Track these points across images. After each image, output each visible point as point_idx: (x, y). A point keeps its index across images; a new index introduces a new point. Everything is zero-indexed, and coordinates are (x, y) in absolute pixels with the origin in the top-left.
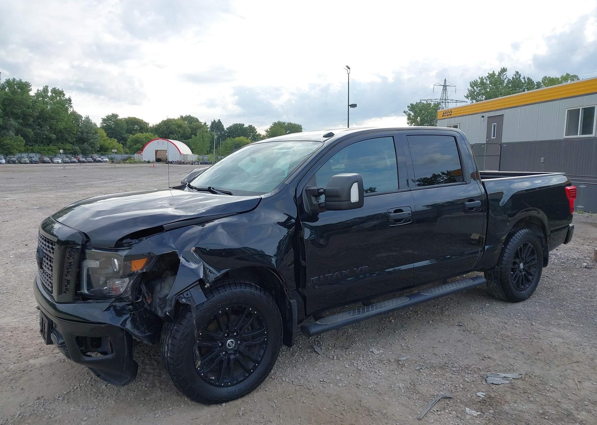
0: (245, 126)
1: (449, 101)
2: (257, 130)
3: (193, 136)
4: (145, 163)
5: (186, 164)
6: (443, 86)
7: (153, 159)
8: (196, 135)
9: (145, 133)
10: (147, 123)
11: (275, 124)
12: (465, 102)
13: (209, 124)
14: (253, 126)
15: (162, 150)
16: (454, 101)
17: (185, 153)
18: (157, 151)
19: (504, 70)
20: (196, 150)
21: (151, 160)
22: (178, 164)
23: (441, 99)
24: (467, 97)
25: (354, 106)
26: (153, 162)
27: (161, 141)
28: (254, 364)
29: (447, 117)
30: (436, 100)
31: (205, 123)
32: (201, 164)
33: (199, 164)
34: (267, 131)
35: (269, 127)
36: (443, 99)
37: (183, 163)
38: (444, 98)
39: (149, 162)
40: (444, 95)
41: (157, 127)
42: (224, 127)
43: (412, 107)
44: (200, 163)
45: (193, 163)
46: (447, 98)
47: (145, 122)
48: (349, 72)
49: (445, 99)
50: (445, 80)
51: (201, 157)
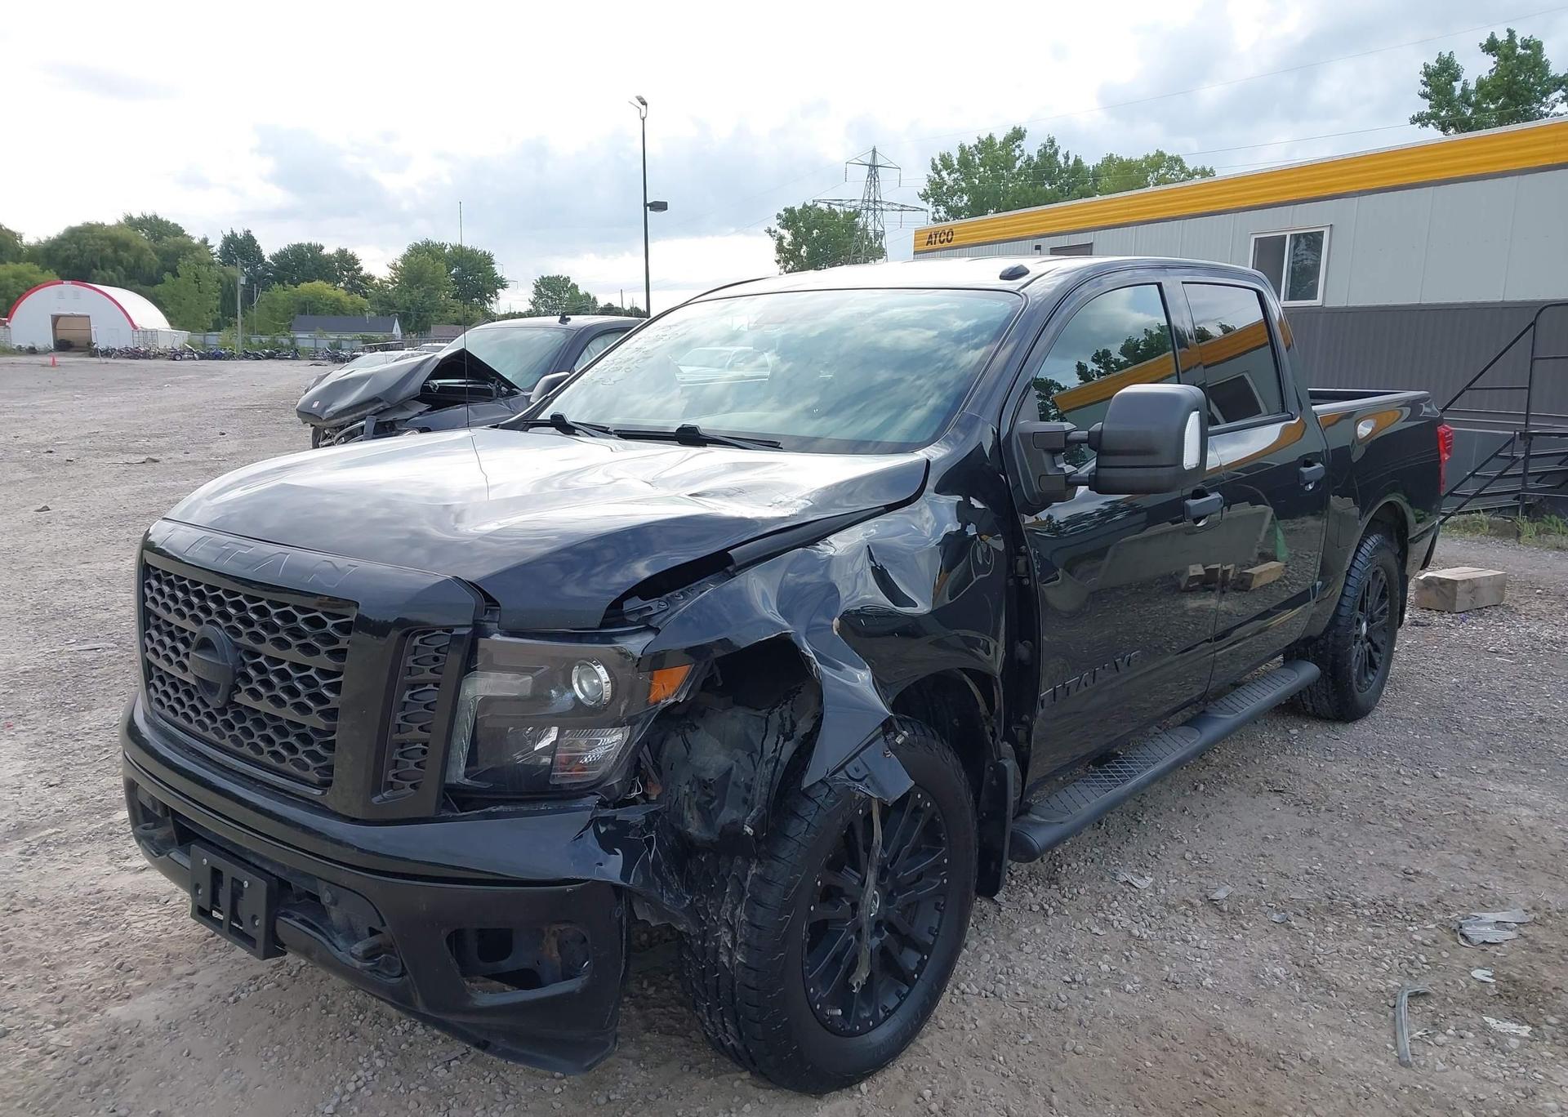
0: (325, 252)
1: (884, 207)
2: (361, 264)
3: (167, 276)
4: (20, 355)
5: (156, 356)
6: (870, 166)
7: (46, 340)
8: (176, 274)
9: (10, 264)
10: (14, 234)
11: (416, 250)
12: (922, 210)
13: (216, 243)
14: (350, 251)
15: (75, 316)
16: (895, 207)
17: (148, 326)
18: (56, 319)
19: (1018, 135)
20: (179, 317)
21: (39, 345)
22: (130, 358)
23: (863, 200)
24: (925, 197)
25: (660, 206)
26: (46, 352)
27: (68, 287)
28: (920, 956)
29: (938, 245)
30: (853, 203)
31: (205, 241)
32: (202, 357)
33: (194, 359)
34: (394, 267)
35: (399, 257)
36: (869, 201)
37: (146, 356)
38: (871, 198)
39: (32, 351)
40: (872, 190)
41: (49, 245)
42: (263, 253)
43: (790, 219)
44: (199, 354)
45: (174, 355)
46: (878, 199)
47: (8, 231)
48: (643, 115)
49: (875, 202)
50: (874, 151)
51: (198, 338)
